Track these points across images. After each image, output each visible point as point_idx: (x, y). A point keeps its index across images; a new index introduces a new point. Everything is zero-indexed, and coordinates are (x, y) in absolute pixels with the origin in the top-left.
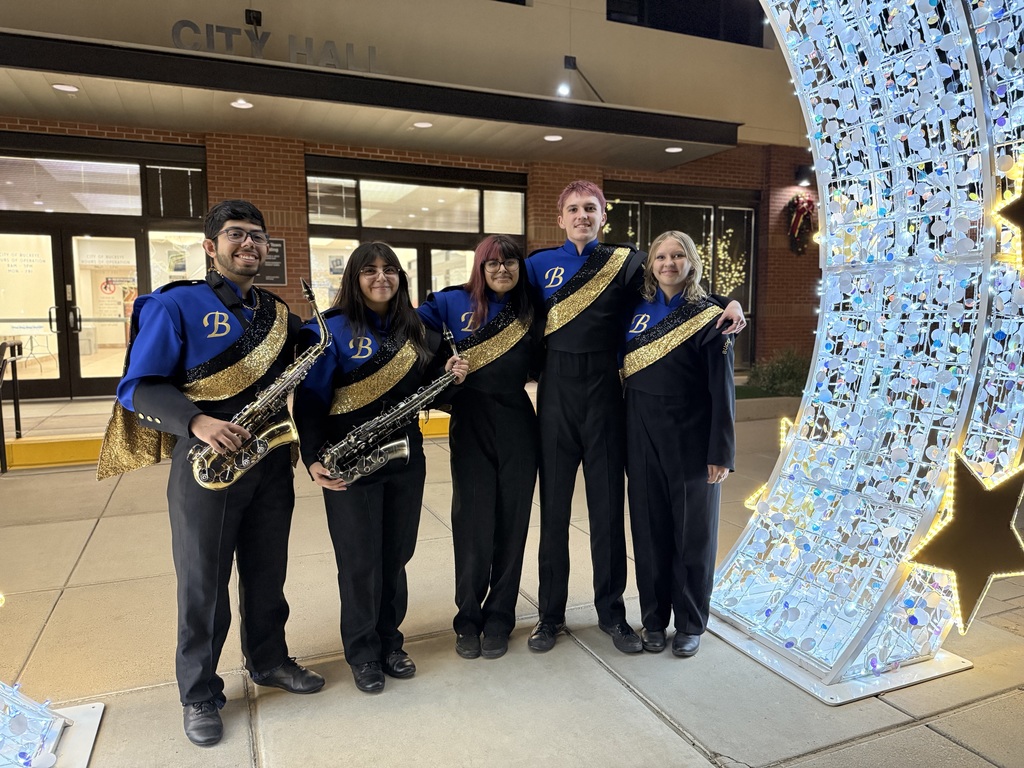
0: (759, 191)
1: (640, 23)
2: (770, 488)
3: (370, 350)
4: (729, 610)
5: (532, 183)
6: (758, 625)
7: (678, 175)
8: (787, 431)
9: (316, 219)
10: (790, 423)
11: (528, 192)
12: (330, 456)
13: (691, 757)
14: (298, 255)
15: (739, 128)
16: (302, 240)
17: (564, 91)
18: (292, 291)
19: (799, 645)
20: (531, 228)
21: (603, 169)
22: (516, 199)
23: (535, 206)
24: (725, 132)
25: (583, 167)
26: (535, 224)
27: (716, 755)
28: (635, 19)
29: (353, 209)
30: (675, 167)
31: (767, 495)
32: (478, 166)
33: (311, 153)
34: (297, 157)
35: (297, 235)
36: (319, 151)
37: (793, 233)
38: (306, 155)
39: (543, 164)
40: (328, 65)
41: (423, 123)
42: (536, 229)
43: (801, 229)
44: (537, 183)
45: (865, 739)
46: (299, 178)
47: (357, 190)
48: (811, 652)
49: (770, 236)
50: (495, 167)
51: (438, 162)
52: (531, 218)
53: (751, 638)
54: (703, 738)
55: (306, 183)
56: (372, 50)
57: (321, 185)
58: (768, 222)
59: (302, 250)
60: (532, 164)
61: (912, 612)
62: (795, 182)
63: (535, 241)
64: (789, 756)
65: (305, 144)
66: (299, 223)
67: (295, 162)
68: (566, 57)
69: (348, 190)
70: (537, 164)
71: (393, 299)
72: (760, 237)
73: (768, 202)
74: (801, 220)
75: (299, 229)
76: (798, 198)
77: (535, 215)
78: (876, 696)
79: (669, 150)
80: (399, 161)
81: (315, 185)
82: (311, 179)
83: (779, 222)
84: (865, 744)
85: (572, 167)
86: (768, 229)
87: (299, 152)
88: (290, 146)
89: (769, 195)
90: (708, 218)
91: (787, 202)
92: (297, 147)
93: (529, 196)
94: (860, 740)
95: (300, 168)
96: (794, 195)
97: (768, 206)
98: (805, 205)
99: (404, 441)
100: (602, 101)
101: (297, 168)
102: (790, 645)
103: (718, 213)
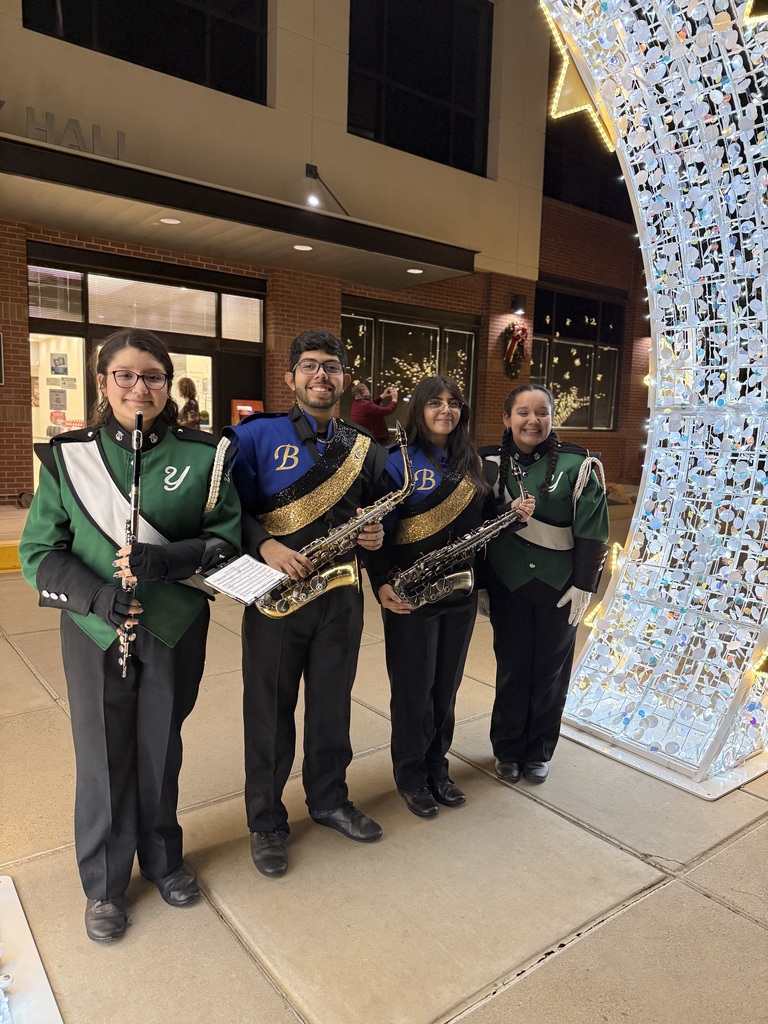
0: (480, 317)
1: (376, 139)
2: (605, 606)
3: (433, 481)
4: (585, 721)
5: (272, 291)
6: (619, 732)
7: (410, 295)
8: (618, 555)
9: (37, 312)
10: (621, 548)
11: (267, 299)
12: (399, 580)
13: (627, 861)
14: (18, 352)
15: (476, 255)
16: (22, 335)
17: (314, 202)
18: (10, 391)
19: (663, 748)
20: (271, 338)
21: (341, 282)
22: (254, 305)
23: (276, 314)
24: (463, 258)
25: (323, 279)
26: (275, 333)
27: (646, 856)
28: (372, 135)
29: (79, 304)
30: (407, 288)
31: (603, 613)
32: (216, 268)
33: (33, 239)
34: (17, 242)
35: (17, 329)
36: (42, 237)
37: (508, 359)
38: (27, 240)
39: (283, 272)
40: (71, 146)
41: (170, 219)
42: (276, 338)
43: (515, 355)
44: (278, 290)
45: (751, 828)
46: (20, 266)
47: (84, 284)
48: (676, 754)
49: (489, 360)
50: (234, 271)
51: (174, 260)
52: (271, 326)
53: (613, 745)
54: (628, 842)
55: (26, 272)
56: (121, 136)
57: (42, 275)
58: (487, 346)
59: (21, 347)
60: (272, 271)
61: (753, 714)
62: (512, 309)
63: (276, 351)
64: (704, 850)
65: (27, 228)
66: (20, 316)
67: (15, 248)
68: (308, 165)
69: (72, 282)
70: (278, 271)
71: (454, 431)
72: (480, 361)
73: (488, 328)
74: (516, 347)
75: (20, 323)
76: (513, 325)
77: (276, 324)
78: (739, 788)
79: (410, 271)
80: (132, 256)
81: (36, 274)
82: (32, 268)
83: (496, 347)
84: (754, 831)
85: (312, 277)
86: (487, 354)
87: (20, 237)
88: (10, 230)
89: (489, 320)
90: (435, 339)
91: (504, 328)
92: (18, 231)
93: (268, 303)
94: (749, 829)
95: (22, 255)
96: (510, 322)
97: (488, 332)
98: (520, 332)
99: (469, 573)
100: (348, 215)
101: (16, 254)
102: (655, 749)
103: (443, 335)
